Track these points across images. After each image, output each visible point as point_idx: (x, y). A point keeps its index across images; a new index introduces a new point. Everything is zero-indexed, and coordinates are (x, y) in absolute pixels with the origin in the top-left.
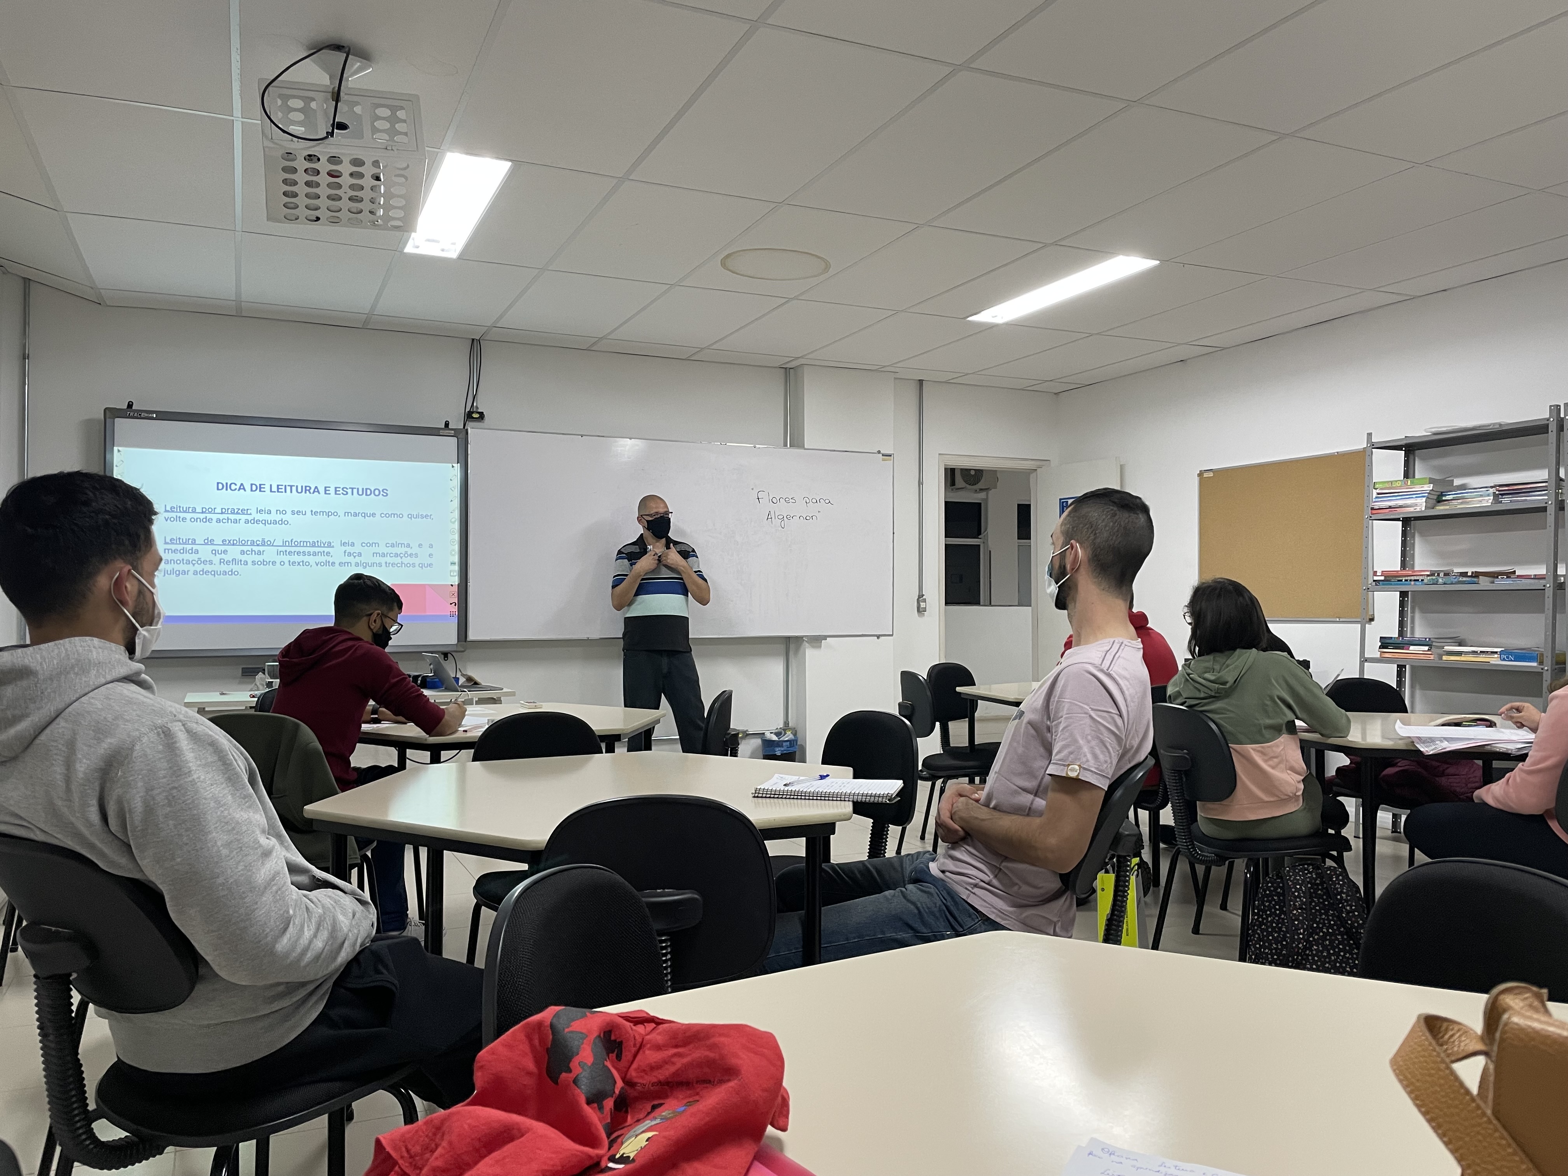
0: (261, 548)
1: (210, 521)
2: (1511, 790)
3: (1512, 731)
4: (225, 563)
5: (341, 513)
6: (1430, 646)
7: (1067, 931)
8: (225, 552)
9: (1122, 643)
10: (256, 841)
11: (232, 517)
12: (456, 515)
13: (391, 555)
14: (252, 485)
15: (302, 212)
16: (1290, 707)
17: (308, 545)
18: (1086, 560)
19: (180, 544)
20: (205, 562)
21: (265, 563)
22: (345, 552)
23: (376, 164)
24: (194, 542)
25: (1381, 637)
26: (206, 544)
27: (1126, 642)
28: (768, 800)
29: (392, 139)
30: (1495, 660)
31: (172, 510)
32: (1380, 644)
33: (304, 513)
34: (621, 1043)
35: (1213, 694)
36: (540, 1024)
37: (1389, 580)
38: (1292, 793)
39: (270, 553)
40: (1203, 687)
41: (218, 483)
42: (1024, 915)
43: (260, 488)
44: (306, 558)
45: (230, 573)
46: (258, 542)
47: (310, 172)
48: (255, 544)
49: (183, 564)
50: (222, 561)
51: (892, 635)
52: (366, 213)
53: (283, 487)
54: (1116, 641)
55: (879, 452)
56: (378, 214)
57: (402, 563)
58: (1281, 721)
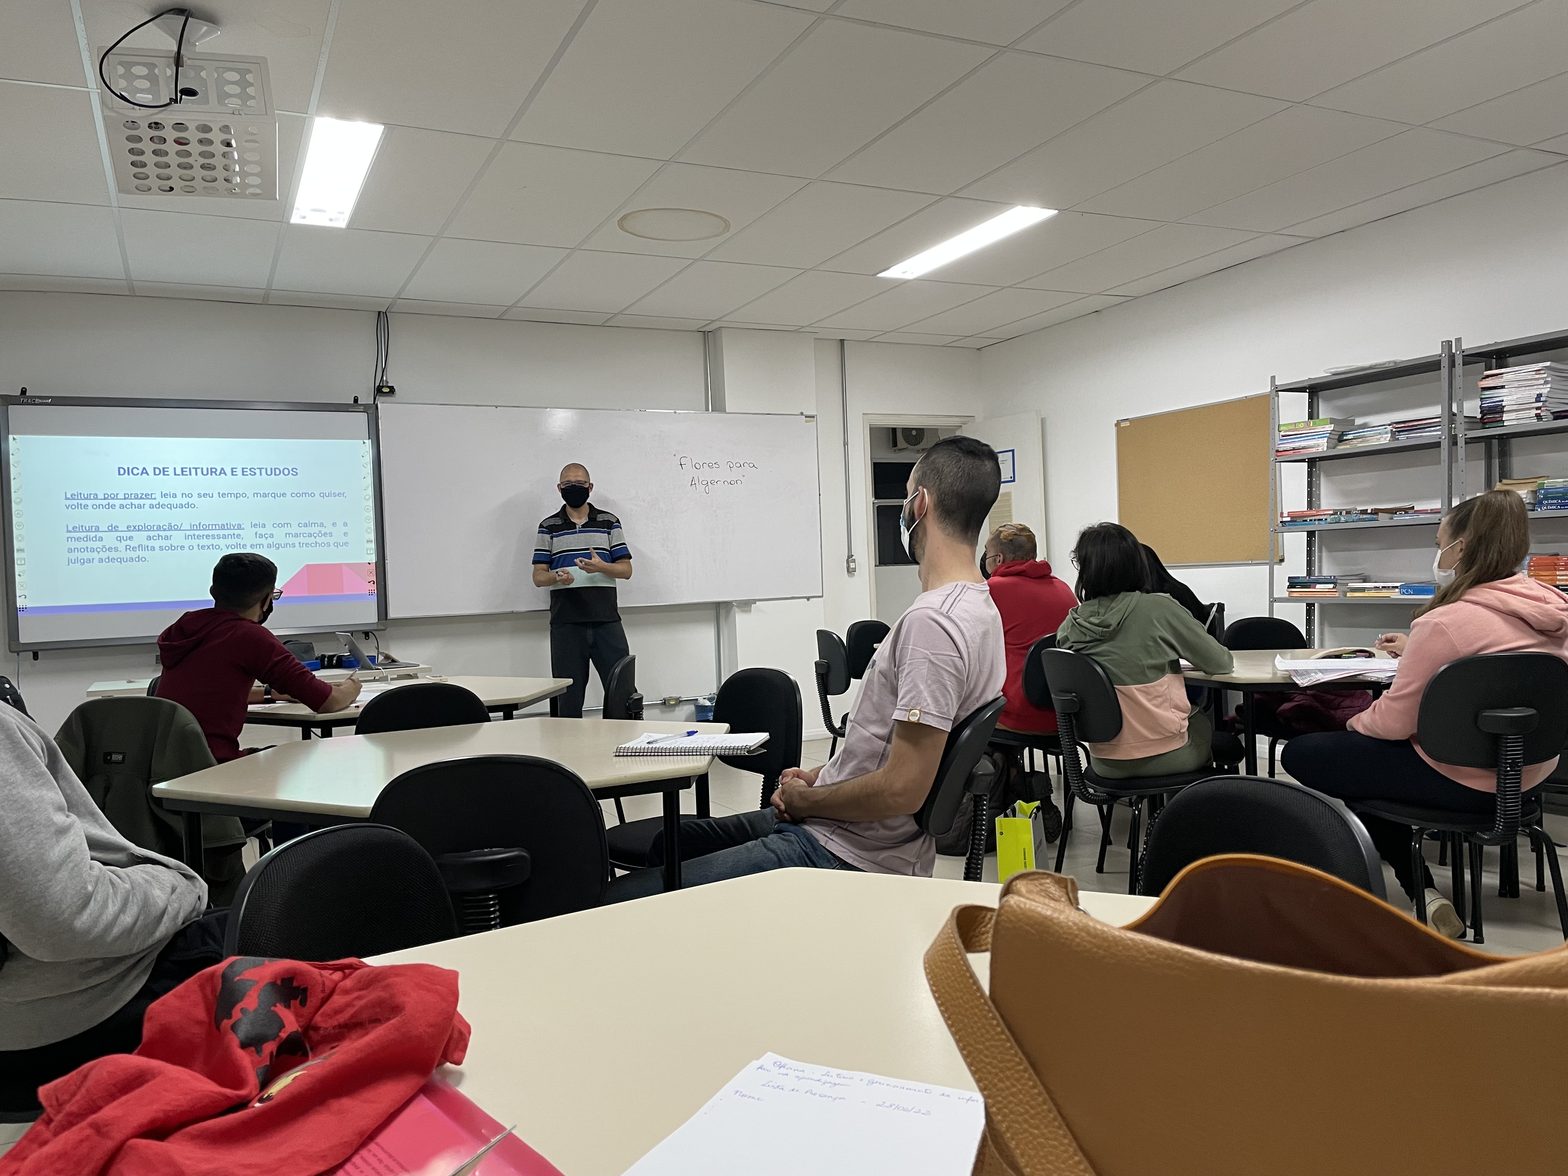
0: (168, 533)
1: (113, 506)
2: (1377, 717)
3: (1386, 660)
4: (131, 549)
5: (250, 494)
6: (1335, 583)
7: (926, 872)
8: (131, 538)
9: (965, 586)
10: (49, 819)
11: (136, 502)
12: (370, 491)
13: (305, 535)
14: (155, 469)
15: (154, 182)
16: (1172, 647)
17: (217, 528)
18: (932, 505)
19: (83, 531)
20: (110, 549)
21: (173, 548)
22: (256, 534)
23: (225, 129)
24: (97, 529)
25: (1289, 577)
26: (111, 531)
27: (969, 584)
28: (629, 758)
29: (244, 103)
30: (1395, 595)
31: (73, 497)
32: (1288, 584)
33: (211, 496)
34: (305, 990)
35: (1098, 637)
36: (212, 975)
37: (1296, 520)
38: (1176, 730)
39: (177, 538)
40: (1089, 631)
41: (119, 468)
42: (881, 857)
43: (164, 471)
44: (216, 542)
45: (137, 559)
46: (164, 527)
47: (155, 140)
48: (162, 529)
49: (87, 551)
50: (128, 547)
51: (822, 597)
52: (221, 180)
53: (188, 470)
54: (960, 584)
55: (802, 414)
56: (234, 182)
57: (316, 543)
58: (1164, 660)
